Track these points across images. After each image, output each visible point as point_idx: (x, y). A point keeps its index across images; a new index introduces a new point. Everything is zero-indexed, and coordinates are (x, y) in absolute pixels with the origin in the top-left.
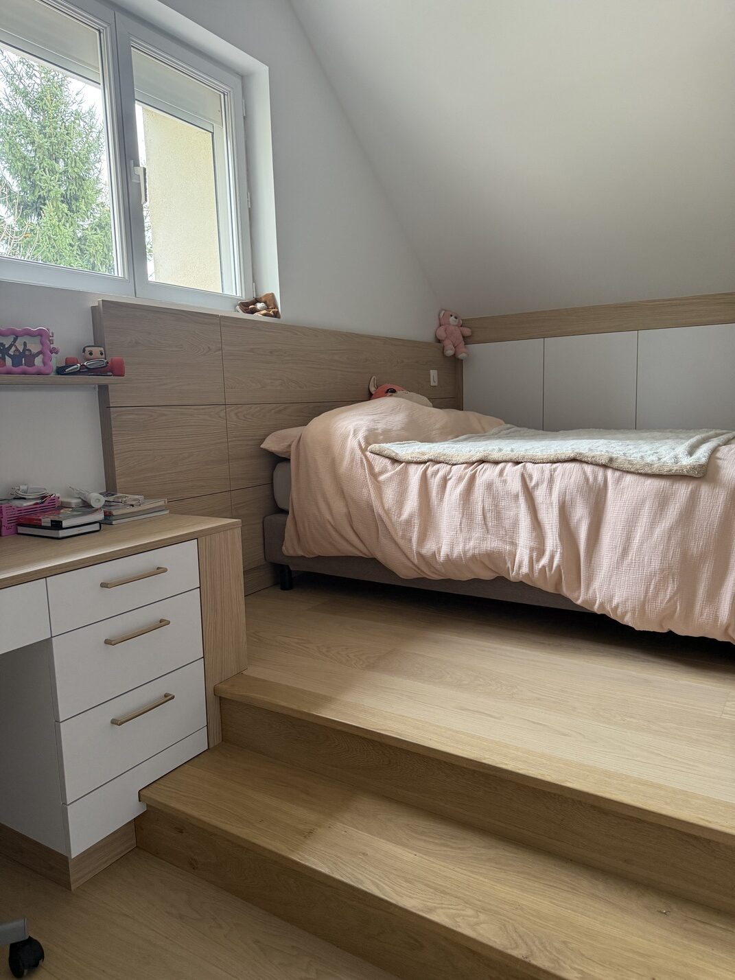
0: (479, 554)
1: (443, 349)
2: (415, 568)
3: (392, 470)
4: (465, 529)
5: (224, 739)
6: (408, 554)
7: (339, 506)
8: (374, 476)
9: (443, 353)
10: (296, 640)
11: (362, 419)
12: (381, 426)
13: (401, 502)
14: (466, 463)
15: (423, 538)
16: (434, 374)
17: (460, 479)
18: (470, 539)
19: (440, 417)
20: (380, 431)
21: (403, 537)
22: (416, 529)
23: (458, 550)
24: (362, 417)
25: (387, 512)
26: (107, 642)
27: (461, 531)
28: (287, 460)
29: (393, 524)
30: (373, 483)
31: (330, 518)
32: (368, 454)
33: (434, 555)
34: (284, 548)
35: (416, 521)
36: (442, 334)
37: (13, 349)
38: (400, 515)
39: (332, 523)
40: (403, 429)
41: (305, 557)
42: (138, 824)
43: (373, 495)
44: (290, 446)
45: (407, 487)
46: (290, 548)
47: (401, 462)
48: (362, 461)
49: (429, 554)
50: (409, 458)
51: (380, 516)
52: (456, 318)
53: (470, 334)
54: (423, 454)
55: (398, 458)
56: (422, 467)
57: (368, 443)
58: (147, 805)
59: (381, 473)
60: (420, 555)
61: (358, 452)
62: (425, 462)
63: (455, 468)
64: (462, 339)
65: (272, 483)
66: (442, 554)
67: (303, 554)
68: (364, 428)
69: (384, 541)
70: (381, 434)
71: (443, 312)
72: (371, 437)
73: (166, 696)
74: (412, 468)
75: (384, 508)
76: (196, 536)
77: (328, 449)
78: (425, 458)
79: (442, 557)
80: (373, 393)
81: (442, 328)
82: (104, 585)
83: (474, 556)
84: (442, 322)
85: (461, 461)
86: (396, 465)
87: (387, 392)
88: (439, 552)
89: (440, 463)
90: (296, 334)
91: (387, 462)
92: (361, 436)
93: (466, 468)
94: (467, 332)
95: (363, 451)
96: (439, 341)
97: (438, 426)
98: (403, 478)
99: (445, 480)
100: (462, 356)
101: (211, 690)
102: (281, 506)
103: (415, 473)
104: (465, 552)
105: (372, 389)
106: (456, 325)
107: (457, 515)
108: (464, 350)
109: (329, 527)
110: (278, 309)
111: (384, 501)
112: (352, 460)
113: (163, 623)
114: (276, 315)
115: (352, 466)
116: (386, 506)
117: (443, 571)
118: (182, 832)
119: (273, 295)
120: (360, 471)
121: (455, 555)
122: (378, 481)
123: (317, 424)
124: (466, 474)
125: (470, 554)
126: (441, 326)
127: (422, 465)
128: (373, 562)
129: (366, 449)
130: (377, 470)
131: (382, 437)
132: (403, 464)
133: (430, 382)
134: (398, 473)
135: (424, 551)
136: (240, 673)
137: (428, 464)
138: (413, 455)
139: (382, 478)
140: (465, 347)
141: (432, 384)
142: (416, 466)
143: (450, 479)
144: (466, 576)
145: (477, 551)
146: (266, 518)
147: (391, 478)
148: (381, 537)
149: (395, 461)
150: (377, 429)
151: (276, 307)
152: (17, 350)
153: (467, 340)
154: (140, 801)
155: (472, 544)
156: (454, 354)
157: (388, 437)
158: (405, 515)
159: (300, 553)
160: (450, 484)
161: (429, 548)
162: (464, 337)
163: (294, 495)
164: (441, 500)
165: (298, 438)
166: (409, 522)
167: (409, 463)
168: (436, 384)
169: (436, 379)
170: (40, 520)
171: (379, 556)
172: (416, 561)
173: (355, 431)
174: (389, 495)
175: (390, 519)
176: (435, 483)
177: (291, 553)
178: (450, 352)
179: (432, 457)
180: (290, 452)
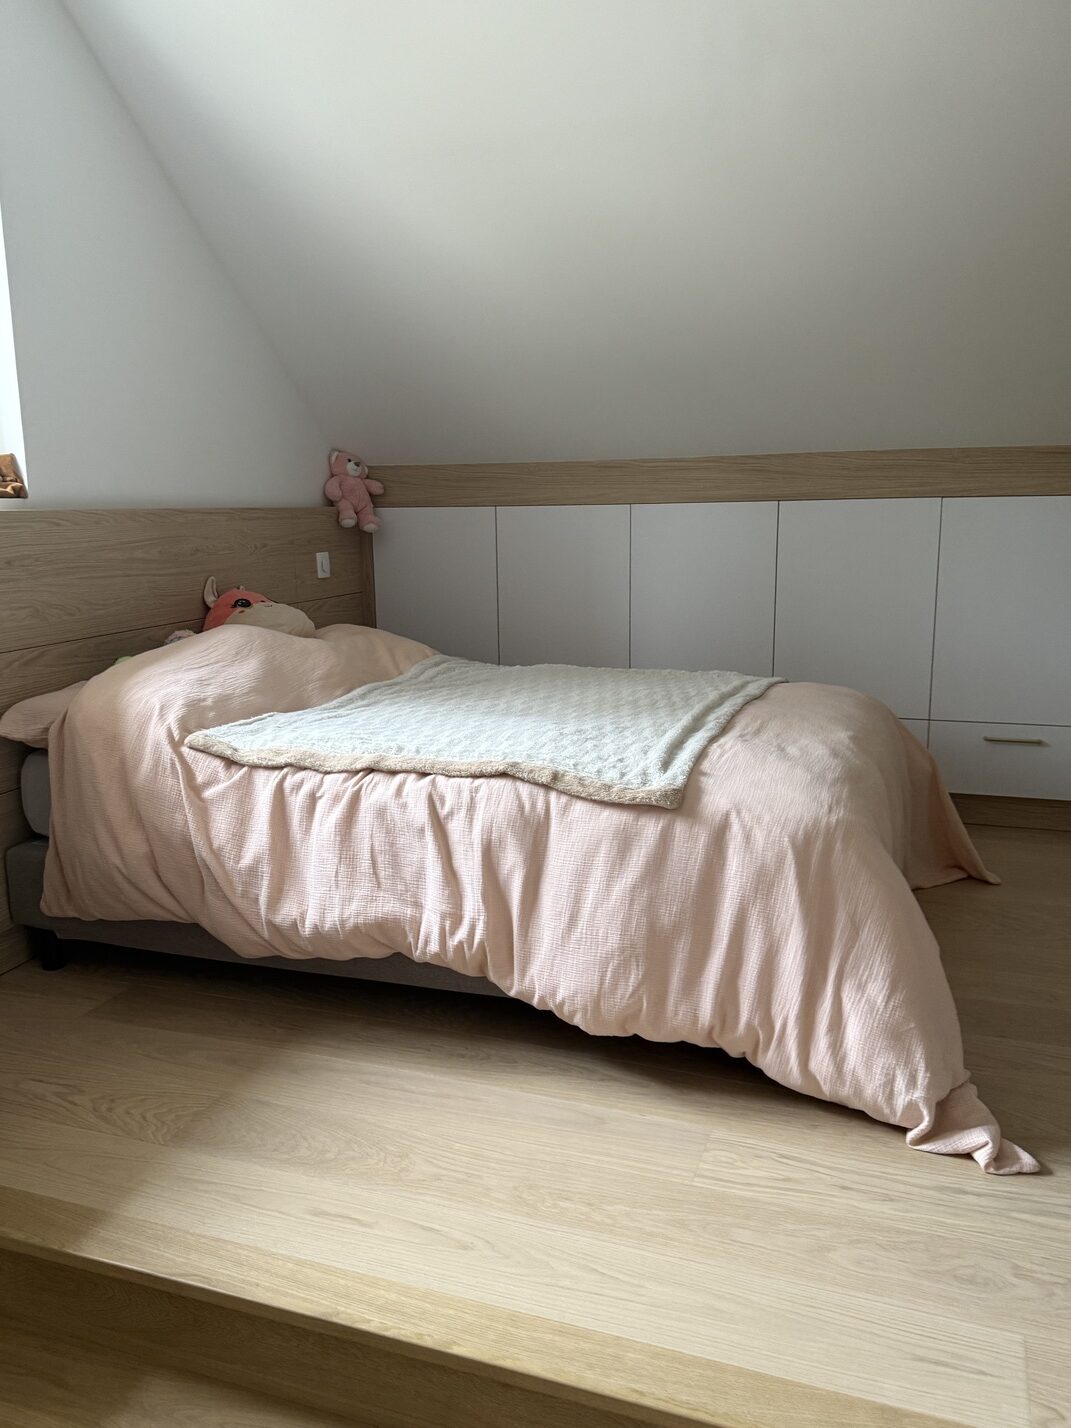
0: (365, 924)
1: (338, 517)
2: (263, 943)
3: (227, 780)
4: (343, 884)
6: (254, 922)
7: (134, 843)
8: (196, 790)
9: (338, 522)
11: (177, 682)
12: (211, 692)
13: (240, 837)
14: (346, 771)
15: (277, 896)
16: (322, 559)
17: (336, 799)
18: (350, 900)
20: (209, 702)
21: (245, 894)
22: (265, 883)
23: (332, 919)
24: (180, 676)
25: (217, 854)
27: (337, 887)
28: (44, 751)
29: (226, 873)
30: (191, 803)
31: (117, 862)
32: (185, 750)
33: (294, 925)
34: (42, 904)
35: (266, 869)
36: (334, 492)
38: (238, 858)
39: (124, 870)
40: (253, 690)
41: (79, 919)
43: (192, 826)
44: (46, 730)
45: (253, 809)
46: (53, 904)
47: (243, 766)
48: (173, 764)
49: (287, 923)
50: (253, 759)
51: (203, 860)
52: (357, 464)
53: (381, 492)
54: (278, 753)
55: (237, 758)
56: (277, 775)
57: (186, 730)
59: (208, 784)
60: (271, 924)
61: (167, 750)
62: (280, 768)
63: (327, 776)
64: (368, 497)
65: (19, 788)
66: (308, 924)
67: (76, 915)
68: (180, 702)
69: (211, 898)
70: (211, 708)
72: (196, 716)
74: (261, 777)
75: (210, 844)
77: (113, 740)
78: (281, 760)
79: (307, 930)
80: (211, 606)
81: (335, 481)
83: (356, 927)
84: (335, 471)
85: (338, 768)
86: (234, 769)
87: (235, 606)
88: (303, 920)
89: (305, 769)
90: (58, 525)
91: (218, 764)
92: (172, 719)
93: (345, 780)
94: (376, 487)
95: (176, 745)
96: (331, 503)
98: (245, 790)
99: (313, 799)
100: (369, 527)
102: (37, 829)
103: (265, 784)
104: (343, 922)
105: (210, 599)
106: (359, 477)
107: (332, 858)
108: (371, 517)
109: (119, 878)
110: (22, 482)
111: (213, 833)
112: (157, 763)
114: (19, 493)
115: (156, 774)
116: (216, 843)
117: (310, 949)
119: (12, 458)
120: (170, 781)
121: (328, 926)
122: (202, 800)
123: (92, 694)
124: (345, 791)
125: (350, 924)
126: (332, 476)
127: (276, 772)
128: (196, 929)
129: (181, 742)
130: (200, 779)
131: (212, 714)
132: (245, 769)
133: (316, 572)
134: (237, 786)
135: (278, 919)
137: (285, 770)
138: (263, 755)
139: (208, 793)
140: (375, 514)
141: (321, 575)
142: (267, 773)
143: (320, 797)
144: (347, 955)
145: (361, 920)
146: (9, 852)
147: (223, 796)
148: (208, 895)
149: (230, 763)
150: (204, 700)
151: (18, 478)
153: (376, 500)
155: (354, 907)
156: (357, 525)
157: (226, 711)
158: (247, 860)
159: (72, 914)
160: (321, 805)
161: (288, 912)
162: (371, 495)
163: (56, 816)
164: (307, 830)
165: (61, 716)
166: (253, 871)
167: (254, 767)
168: (328, 575)
169: (327, 567)
171: (205, 924)
172: (266, 935)
173: (162, 708)
174: (222, 824)
175: (222, 865)
176: (296, 803)
177: (56, 912)
178: (349, 521)
179: (292, 761)
180: (46, 740)
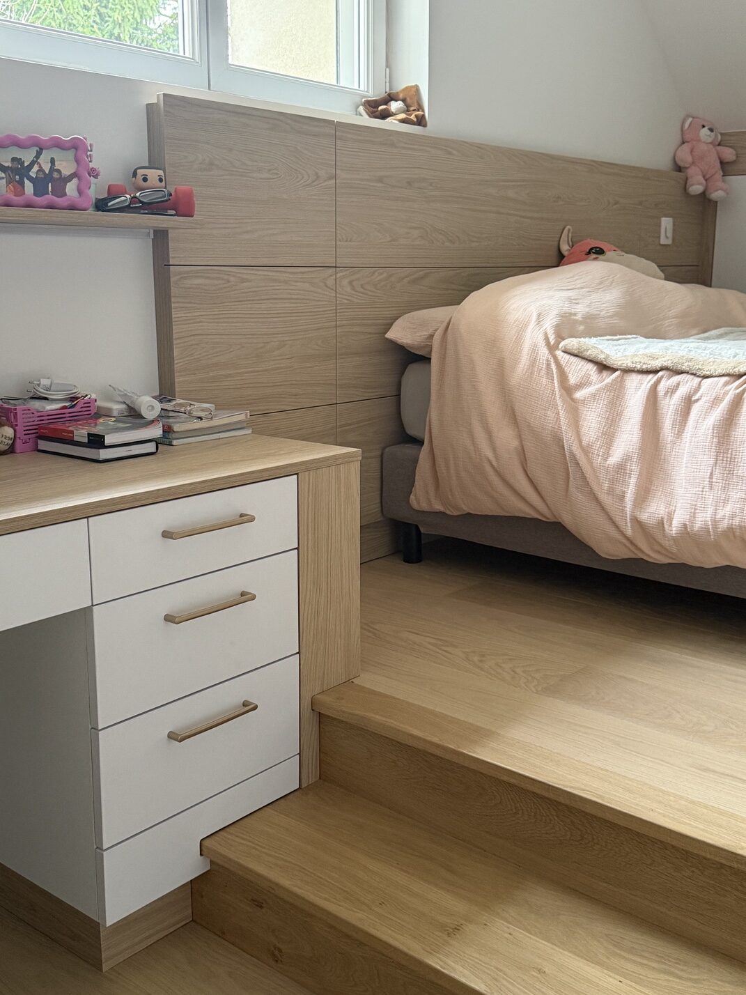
0: (740, 527)
1: (686, 183)
2: (625, 541)
3: (599, 382)
4: (718, 485)
5: (323, 776)
6: (617, 519)
7: (506, 437)
8: (568, 390)
9: (685, 189)
10: (433, 641)
11: (550, 297)
12: (581, 310)
13: (609, 436)
14: (728, 375)
15: (643, 495)
16: (666, 223)
17: (716, 401)
18: (725, 501)
19: (680, 296)
20: (579, 317)
21: (611, 491)
22: (633, 480)
23: (703, 519)
24: (551, 293)
25: (586, 450)
26: (169, 619)
27: (711, 488)
28: (426, 360)
29: (594, 470)
30: (564, 401)
31: (489, 454)
32: (559, 354)
33: (661, 523)
34: (412, 497)
35: (634, 468)
36: (685, 156)
37: (36, 168)
38: (607, 455)
39: (495, 463)
40: (616, 314)
41: (445, 514)
42: (196, 888)
43: (563, 422)
44: (431, 337)
45: (622, 411)
46: (423, 498)
47: (615, 370)
48: (548, 365)
49: (653, 521)
50: (628, 363)
51: (573, 456)
52: (711, 130)
53: (734, 158)
54: (653, 358)
55: (610, 363)
56: (652, 379)
57: (560, 337)
58: (211, 862)
59: (580, 386)
60: (636, 521)
61: (544, 352)
62: (656, 372)
63: (705, 380)
64: (719, 166)
65: (399, 395)
66: (676, 523)
67: (442, 509)
68: (555, 312)
69: (578, 496)
70: (581, 323)
71: (690, 119)
72: (566, 327)
73: (245, 704)
74: (633, 380)
75: (580, 442)
76: (295, 470)
77: (493, 344)
78: (657, 364)
79: (674, 528)
80: (565, 253)
81: (686, 147)
82: (167, 535)
83: (730, 529)
84: (687, 137)
85: (719, 371)
86: (605, 373)
87: (589, 253)
88: (670, 520)
89: (682, 373)
90: (450, 153)
91: (591, 368)
92: (549, 325)
93: (726, 384)
94: (729, 154)
95: (552, 349)
96: (679, 169)
97: (675, 311)
98: (616, 397)
99: (688, 402)
100: (719, 194)
101: (307, 702)
102: (412, 432)
103: (637, 388)
104: (715, 522)
105: (565, 248)
106: (710, 143)
107: (706, 460)
108: (720, 184)
109: (489, 469)
110: (423, 111)
111: (583, 431)
112: (533, 362)
113: (245, 597)
114: (421, 121)
115: (532, 373)
116: (585, 440)
117: (674, 549)
118: (261, 907)
119: (417, 88)
120: (544, 381)
121: (698, 525)
122: (573, 400)
123: (477, 302)
124: (726, 394)
125: (723, 525)
126: (683, 143)
127: (651, 376)
128: (557, 528)
129: (556, 346)
130: (572, 380)
131: (582, 328)
132: (618, 373)
133: (659, 237)
134: (609, 388)
135: (644, 517)
136: (349, 682)
137: (660, 374)
138: (637, 359)
139: (579, 395)
140: (724, 181)
141: (663, 241)
142: (640, 377)
143: (697, 400)
144: (713, 560)
145: (736, 522)
146: (387, 450)
147: (594, 397)
148: (572, 488)
149: (603, 367)
150: (575, 314)
151: (420, 108)
152: (41, 170)
153: (726, 168)
154: (201, 854)
155: (728, 509)
156: (704, 193)
157: (592, 327)
158: (615, 458)
159: (438, 507)
160: (695, 409)
161: (654, 510)
162: (721, 163)
163: (434, 414)
164: (680, 433)
165: (445, 324)
166: (621, 468)
167: (628, 371)
168: (669, 242)
169: (670, 234)
170: (72, 432)
171: (567, 520)
172: (629, 532)
173: (539, 315)
174: (592, 423)
175: (590, 461)
176: (670, 407)
177: (424, 506)
178: (696, 189)
179: (669, 364)
180: (431, 347)
